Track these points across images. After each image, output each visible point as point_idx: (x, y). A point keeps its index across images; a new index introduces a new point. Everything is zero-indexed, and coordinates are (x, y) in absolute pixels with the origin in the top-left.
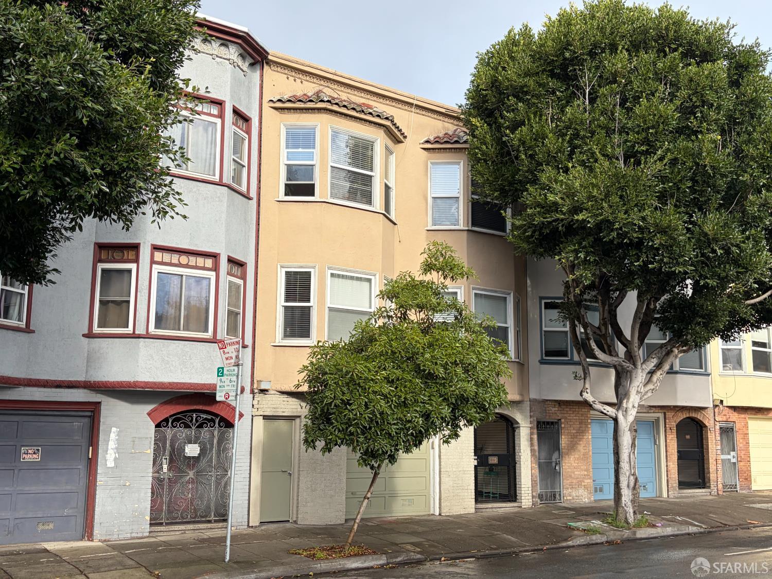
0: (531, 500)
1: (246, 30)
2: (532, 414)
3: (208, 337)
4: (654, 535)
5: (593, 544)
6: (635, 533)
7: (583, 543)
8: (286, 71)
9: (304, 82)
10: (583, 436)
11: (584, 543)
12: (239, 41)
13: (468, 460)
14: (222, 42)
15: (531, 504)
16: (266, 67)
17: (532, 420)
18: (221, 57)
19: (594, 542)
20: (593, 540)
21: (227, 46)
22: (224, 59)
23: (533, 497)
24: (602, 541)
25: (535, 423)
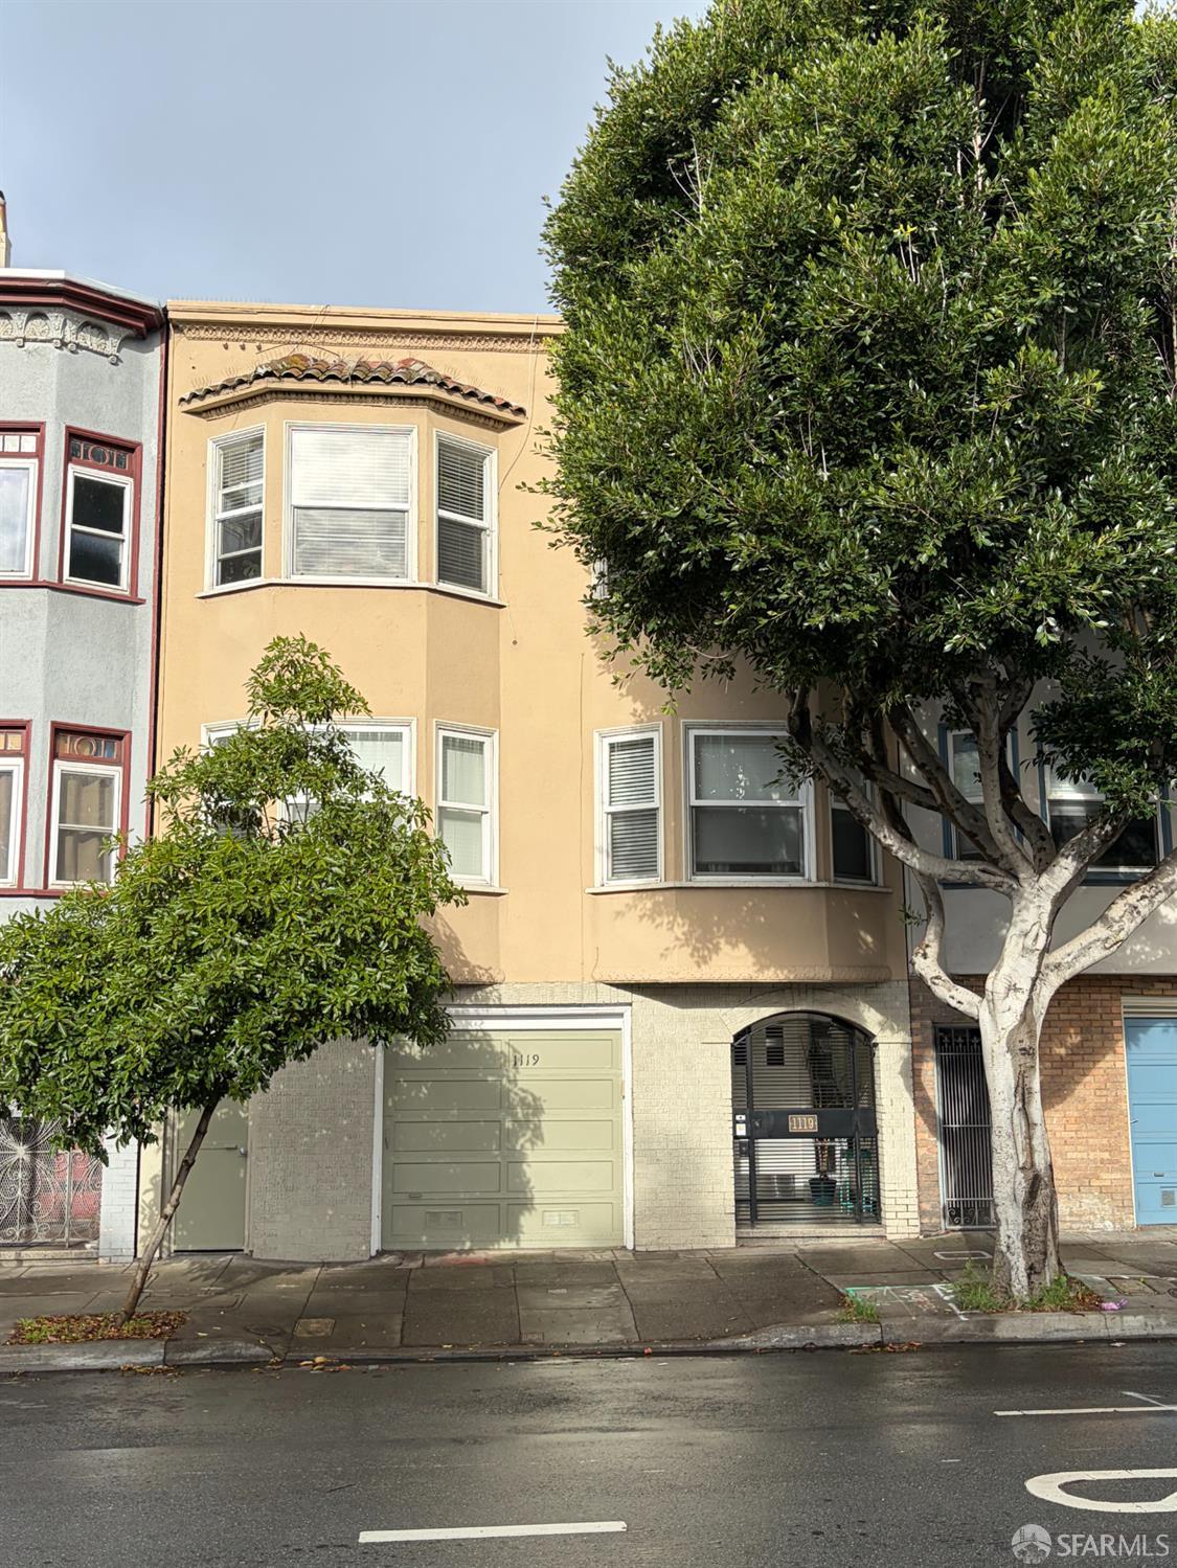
0: (917, 1222)
1: (60, 274)
2: (916, 1011)
3: (8, 886)
4: (1068, 1335)
5: (826, 1348)
6: (991, 1326)
7: (788, 1345)
8: (219, 334)
9: (265, 346)
10: (1095, 1062)
11: (796, 1344)
12: (60, 300)
13: (714, 1124)
14: (30, 309)
15: (918, 1230)
16: (174, 337)
17: (916, 1025)
18: (35, 340)
19: (831, 1343)
20: (831, 1338)
21: (43, 316)
22: (42, 341)
23: (922, 1213)
24: (861, 1341)
25: (929, 1033)
